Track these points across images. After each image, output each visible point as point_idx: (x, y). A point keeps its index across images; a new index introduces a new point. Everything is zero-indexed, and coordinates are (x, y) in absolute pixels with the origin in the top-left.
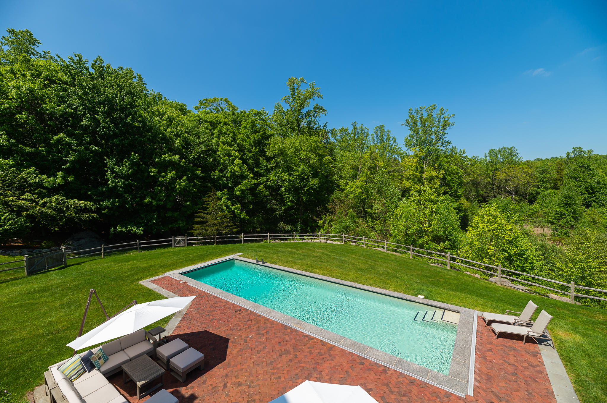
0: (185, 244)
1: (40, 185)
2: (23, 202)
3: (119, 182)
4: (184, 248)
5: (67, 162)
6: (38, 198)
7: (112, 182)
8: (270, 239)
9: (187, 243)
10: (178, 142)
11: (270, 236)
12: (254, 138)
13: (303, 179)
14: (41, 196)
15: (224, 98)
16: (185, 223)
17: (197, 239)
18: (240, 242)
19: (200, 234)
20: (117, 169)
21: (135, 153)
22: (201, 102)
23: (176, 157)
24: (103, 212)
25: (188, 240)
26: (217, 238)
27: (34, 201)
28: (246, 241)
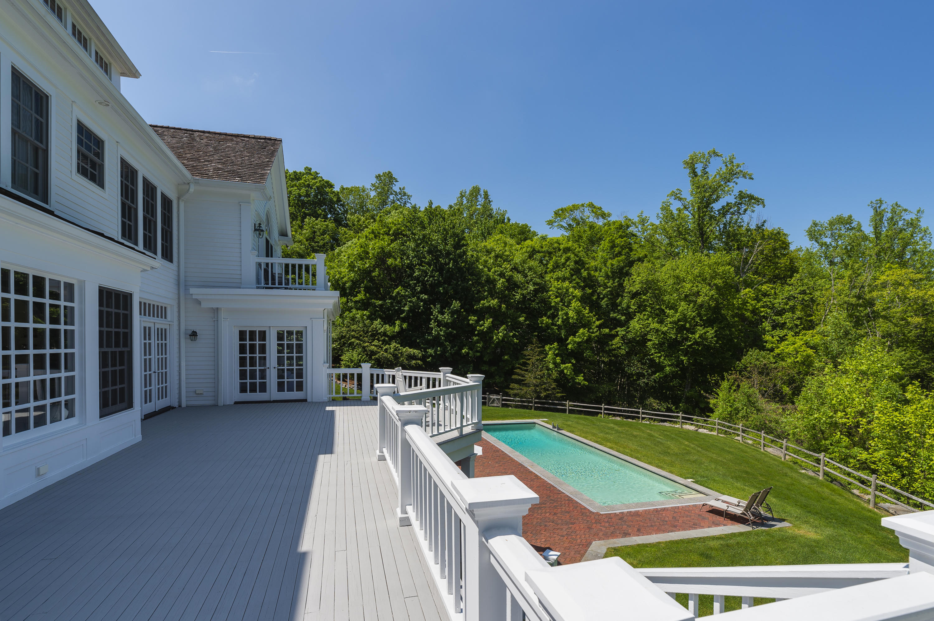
0: (500, 405)
1: (385, 334)
2: (373, 347)
3: (441, 330)
4: (498, 408)
5: (403, 311)
6: (383, 344)
7: (436, 331)
8: (604, 413)
9: (502, 404)
10: (500, 283)
11: (606, 409)
12: (612, 265)
13: (681, 329)
14: (385, 342)
15: (587, 203)
16: (502, 379)
17: (513, 401)
18: (564, 411)
19: (515, 395)
20: (440, 317)
21: (456, 301)
22: (556, 213)
23: (494, 302)
24: (428, 360)
25: (503, 400)
26: (536, 403)
27: (380, 347)
28: (571, 412)
